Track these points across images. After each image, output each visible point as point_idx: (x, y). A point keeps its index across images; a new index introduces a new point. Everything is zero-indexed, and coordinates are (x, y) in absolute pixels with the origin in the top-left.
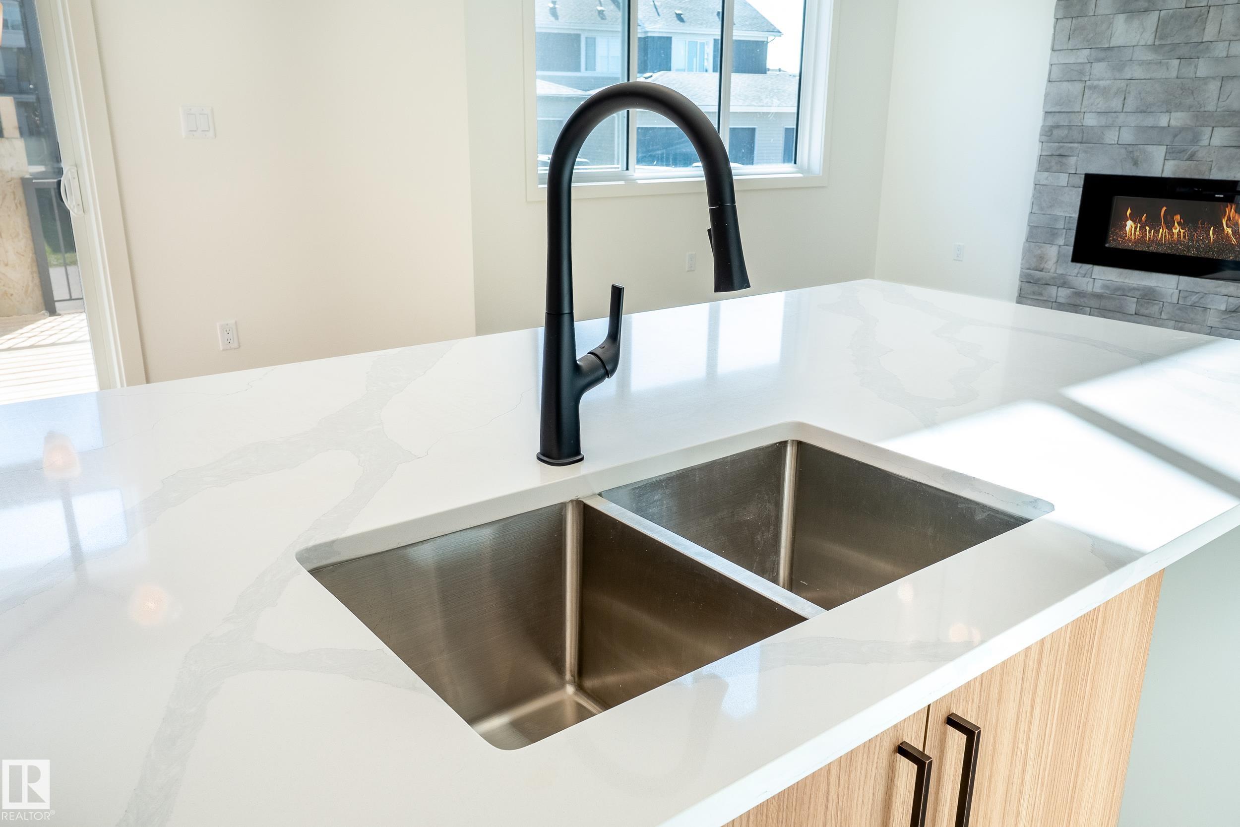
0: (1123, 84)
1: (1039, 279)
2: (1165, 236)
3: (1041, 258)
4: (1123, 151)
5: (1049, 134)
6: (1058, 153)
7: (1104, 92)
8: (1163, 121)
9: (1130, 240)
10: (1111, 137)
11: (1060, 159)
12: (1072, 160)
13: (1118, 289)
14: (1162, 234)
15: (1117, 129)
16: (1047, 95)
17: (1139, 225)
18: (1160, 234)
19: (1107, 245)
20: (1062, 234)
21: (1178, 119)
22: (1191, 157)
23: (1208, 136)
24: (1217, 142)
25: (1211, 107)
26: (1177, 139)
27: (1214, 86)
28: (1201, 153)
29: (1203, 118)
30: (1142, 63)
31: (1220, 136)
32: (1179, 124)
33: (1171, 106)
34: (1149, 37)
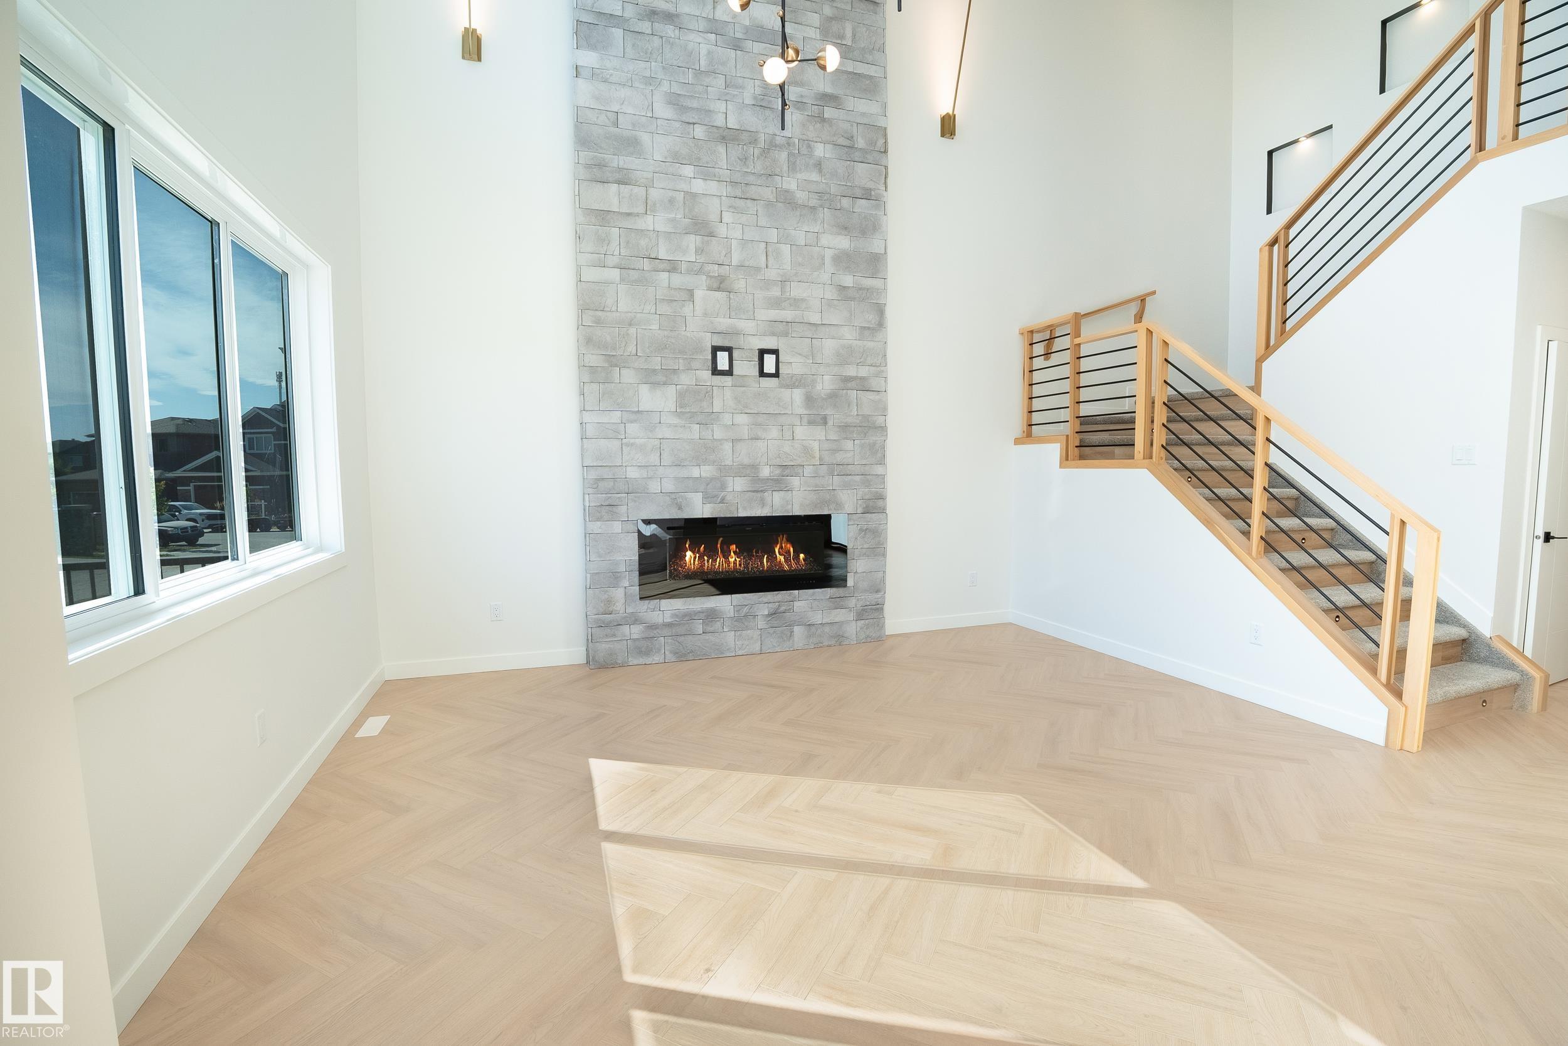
0: (657, 442)
1: (610, 622)
2: (723, 564)
3: (609, 601)
4: (668, 498)
5: (595, 486)
6: (607, 503)
7: (641, 449)
8: (695, 472)
9: (689, 569)
10: (655, 487)
11: (610, 508)
12: (623, 509)
13: (685, 615)
14: (719, 563)
15: (659, 480)
16: (581, 452)
18: (717, 563)
20: (625, 577)
21: (707, 471)
22: (722, 501)
23: (731, 484)
24: (738, 488)
25: (729, 462)
26: (708, 486)
27: (728, 446)
28: (729, 498)
29: (725, 471)
30: (670, 426)
31: (737, 485)
32: (708, 476)
33: (699, 461)
34: (671, 405)
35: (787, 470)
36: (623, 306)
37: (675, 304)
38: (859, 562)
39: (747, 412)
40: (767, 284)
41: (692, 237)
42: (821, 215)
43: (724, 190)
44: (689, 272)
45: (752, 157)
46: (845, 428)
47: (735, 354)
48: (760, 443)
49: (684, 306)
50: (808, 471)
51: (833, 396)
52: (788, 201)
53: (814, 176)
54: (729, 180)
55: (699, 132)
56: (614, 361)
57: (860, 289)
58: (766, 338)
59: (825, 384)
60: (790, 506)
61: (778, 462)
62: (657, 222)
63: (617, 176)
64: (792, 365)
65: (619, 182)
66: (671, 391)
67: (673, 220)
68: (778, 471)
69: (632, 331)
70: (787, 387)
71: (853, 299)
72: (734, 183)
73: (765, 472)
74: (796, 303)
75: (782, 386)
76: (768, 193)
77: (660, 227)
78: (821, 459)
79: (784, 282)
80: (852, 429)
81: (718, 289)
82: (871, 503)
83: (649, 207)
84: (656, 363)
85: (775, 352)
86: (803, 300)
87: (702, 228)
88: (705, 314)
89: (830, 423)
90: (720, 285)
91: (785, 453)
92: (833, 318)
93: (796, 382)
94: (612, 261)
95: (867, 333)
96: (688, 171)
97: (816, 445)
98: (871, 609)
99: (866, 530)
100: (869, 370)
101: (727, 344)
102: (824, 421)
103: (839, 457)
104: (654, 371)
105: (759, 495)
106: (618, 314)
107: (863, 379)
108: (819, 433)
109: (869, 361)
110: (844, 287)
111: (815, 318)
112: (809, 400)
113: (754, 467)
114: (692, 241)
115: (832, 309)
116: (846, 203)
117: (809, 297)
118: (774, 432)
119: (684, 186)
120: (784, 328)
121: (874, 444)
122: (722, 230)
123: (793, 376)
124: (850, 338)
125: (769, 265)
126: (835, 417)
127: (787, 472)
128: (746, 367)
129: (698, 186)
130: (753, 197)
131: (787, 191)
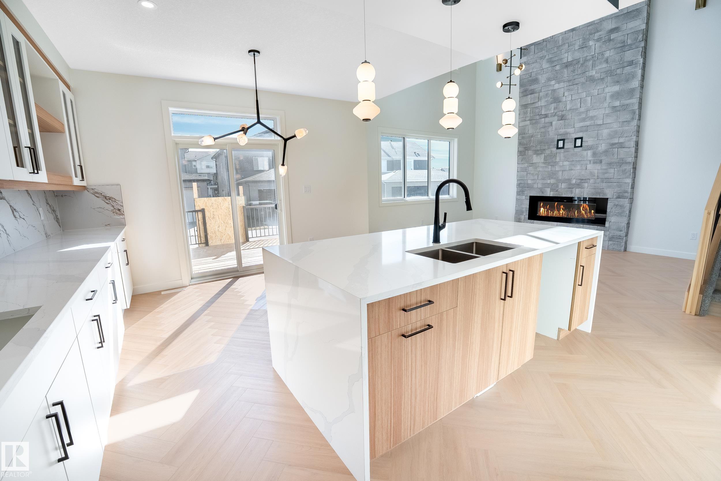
0: (537, 172)
2: (557, 214)
4: (539, 189)
5: (519, 185)
6: (522, 190)
7: (533, 174)
8: (549, 182)
9: (542, 213)
10: (535, 186)
11: (522, 192)
12: (526, 192)
15: (537, 184)
16: (517, 175)
17: (546, 210)
18: (555, 213)
19: (538, 215)
20: (525, 212)
21: (552, 181)
22: (557, 191)
23: (560, 185)
24: (563, 187)
25: (560, 178)
26: (553, 186)
27: (560, 173)
28: (559, 190)
29: (559, 181)
30: (541, 167)
31: (564, 186)
32: (553, 183)
33: (550, 178)
34: (542, 160)
35: (582, 181)
36: (530, 132)
37: (546, 128)
38: (612, 218)
39: (568, 160)
40: (580, 114)
41: (553, 105)
42: (606, 80)
43: (566, 84)
44: (551, 116)
45: (577, 69)
46: (610, 164)
47: (566, 141)
48: (572, 171)
49: (549, 128)
50: (592, 181)
51: (606, 152)
52: (591, 80)
53: (604, 65)
54: (567, 80)
55: (558, 68)
56: (526, 149)
57: (623, 106)
58: (578, 133)
59: (603, 147)
60: (583, 194)
61: (579, 178)
62: (542, 103)
63: (531, 92)
64: (588, 141)
65: (531, 94)
66: (543, 156)
67: (546, 101)
68: (579, 181)
69: (532, 139)
70: (585, 150)
71: (619, 111)
72: (569, 81)
73: (574, 181)
74: (592, 118)
75: (583, 150)
76: (583, 80)
77: (543, 104)
78: (598, 176)
79: (587, 111)
80: (614, 164)
81: (561, 120)
82: (621, 194)
83: (539, 99)
84: (538, 148)
85: (581, 138)
86: (595, 116)
87: (557, 100)
88: (556, 129)
89: (603, 162)
90: (562, 118)
91: (582, 175)
92: (608, 120)
93: (589, 148)
94: (527, 119)
95: (625, 123)
96: (553, 82)
97: (596, 172)
98: (616, 238)
99: (617, 205)
100: (625, 139)
101: (563, 138)
102: (601, 162)
103: (606, 176)
104: (538, 150)
105: (570, 189)
106: (529, 134)
107: (621, 143)
108: (598, 166)
109: (625, 135)
110: (615, 107)
111: (600, 122)
112: (594, 154)
113: (569, 180)
114: (553, 106)
115: (608, 117)
116: (619, 71)
117: (598, 114)
118: (579, 167)
119: (551, 88)
120: (585, 129)
121: (625, 170)
122: (564, 99)
123: (588, 146)
124: (616, 127)
125: (582, 106)
126: (605, 160)
127: (583, 181)
128: (569, 145)
129: (557, 86)
130: (577, 83)
131: (591, 76)
